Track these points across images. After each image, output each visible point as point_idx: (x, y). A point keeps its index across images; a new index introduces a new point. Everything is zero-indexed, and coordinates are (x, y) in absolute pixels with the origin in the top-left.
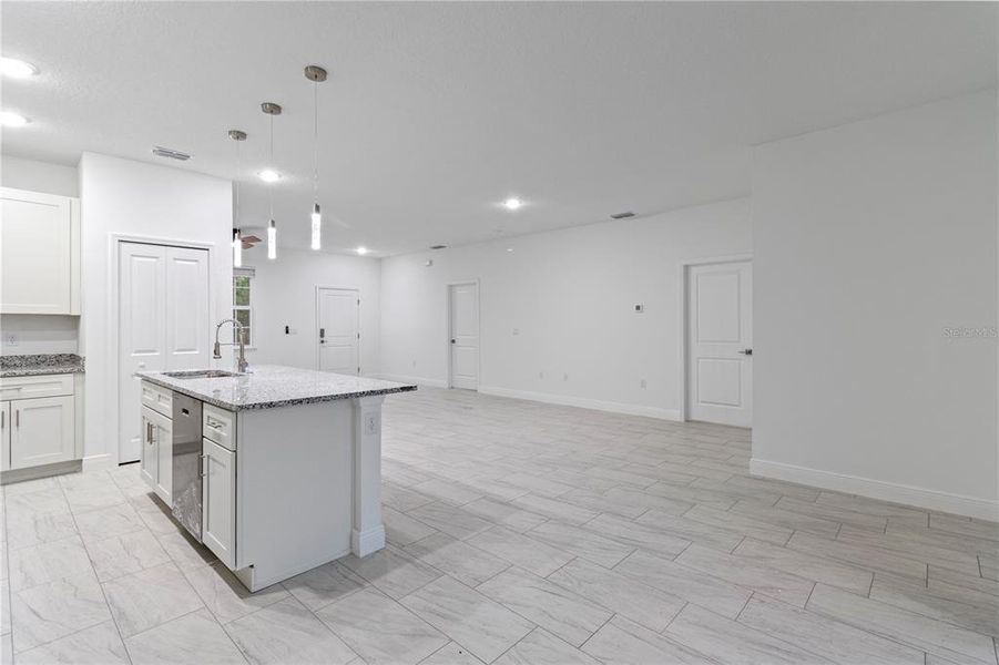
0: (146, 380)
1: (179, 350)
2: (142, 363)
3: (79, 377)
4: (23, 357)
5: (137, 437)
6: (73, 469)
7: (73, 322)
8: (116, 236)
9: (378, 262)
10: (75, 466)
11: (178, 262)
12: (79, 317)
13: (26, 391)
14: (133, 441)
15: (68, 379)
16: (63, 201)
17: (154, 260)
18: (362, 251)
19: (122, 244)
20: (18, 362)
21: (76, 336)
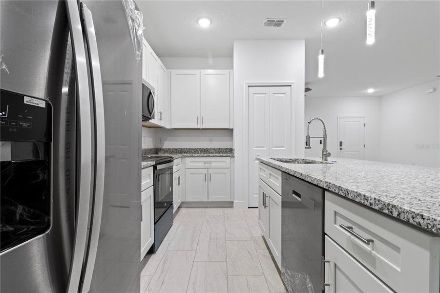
0: (262, 162)
1: (275, 147)
2: (258, 154)
3: (232, 159)
4: (214, 149)
5: (256, 194)
6: (229, 205)
7: (230, 131)
8: (247, 83)
9: (379, 98)
10: (230, 205)
11: (275, 95)
12: (233, 129)
13: (213, 164)
14: (255, 196)
15: (228, 160)
16: (226, 72)
17: (264, 95)
18: (371, 91)
19: (250, 88)
20: (213, 151)
21: (232, 140)
